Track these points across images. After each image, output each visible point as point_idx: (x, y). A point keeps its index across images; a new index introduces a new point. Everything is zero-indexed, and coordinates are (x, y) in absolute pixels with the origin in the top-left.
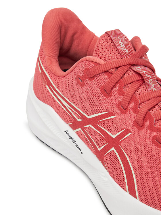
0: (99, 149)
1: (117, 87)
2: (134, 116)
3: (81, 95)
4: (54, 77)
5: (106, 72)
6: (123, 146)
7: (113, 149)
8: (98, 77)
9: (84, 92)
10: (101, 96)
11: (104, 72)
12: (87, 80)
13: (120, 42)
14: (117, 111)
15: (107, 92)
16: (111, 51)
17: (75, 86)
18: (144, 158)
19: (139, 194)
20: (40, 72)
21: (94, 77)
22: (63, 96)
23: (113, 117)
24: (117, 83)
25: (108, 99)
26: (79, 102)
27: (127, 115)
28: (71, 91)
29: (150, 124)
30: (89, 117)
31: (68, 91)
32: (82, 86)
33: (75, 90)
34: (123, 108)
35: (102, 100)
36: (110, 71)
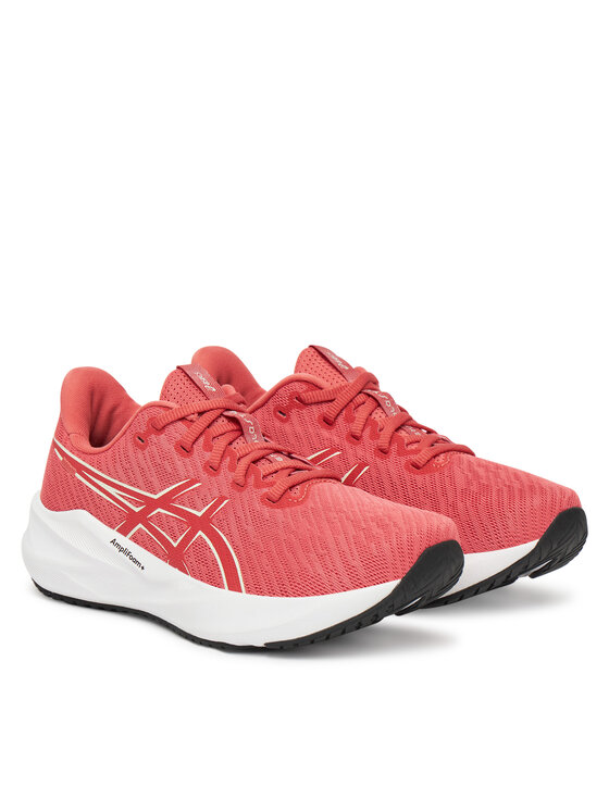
0: (175, 545)
1: (202, 439)
2: (231, 476)
3: (143, 463)
4: (89, 457)
5: (182, 419)
6: (216, 523)
7: (200, 533)
8: (171, 427)
9: (148, 457)
10: (176, 456)
11: (180, 420)
12: (153, 436)
13: (201, 378)
14: (204, 476)
15: (185, 450)
16: (187, 391)
17: (131, 453)
18: (250, 529)
19: (246, 585)
20: (61, 458)
21: (164, 428)
22: (109, 478)
23: (197, 485)
24: (201, 433)
25: (187, 460)
26: (139, 476)
27: (221, 477)
28: (124, 463)
29: (256, 479)
30: (156, 497)
31: (118, 466)
32: (143, 449)
33: (132, 458)
34: (213, 469)
35: (179, 463)
36: (189, 418)
